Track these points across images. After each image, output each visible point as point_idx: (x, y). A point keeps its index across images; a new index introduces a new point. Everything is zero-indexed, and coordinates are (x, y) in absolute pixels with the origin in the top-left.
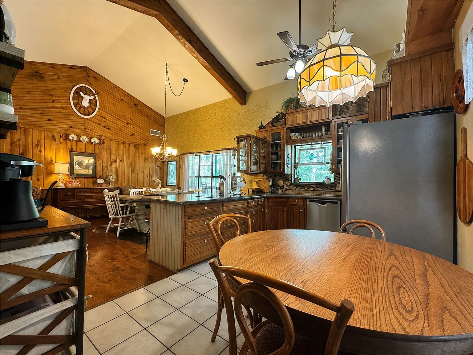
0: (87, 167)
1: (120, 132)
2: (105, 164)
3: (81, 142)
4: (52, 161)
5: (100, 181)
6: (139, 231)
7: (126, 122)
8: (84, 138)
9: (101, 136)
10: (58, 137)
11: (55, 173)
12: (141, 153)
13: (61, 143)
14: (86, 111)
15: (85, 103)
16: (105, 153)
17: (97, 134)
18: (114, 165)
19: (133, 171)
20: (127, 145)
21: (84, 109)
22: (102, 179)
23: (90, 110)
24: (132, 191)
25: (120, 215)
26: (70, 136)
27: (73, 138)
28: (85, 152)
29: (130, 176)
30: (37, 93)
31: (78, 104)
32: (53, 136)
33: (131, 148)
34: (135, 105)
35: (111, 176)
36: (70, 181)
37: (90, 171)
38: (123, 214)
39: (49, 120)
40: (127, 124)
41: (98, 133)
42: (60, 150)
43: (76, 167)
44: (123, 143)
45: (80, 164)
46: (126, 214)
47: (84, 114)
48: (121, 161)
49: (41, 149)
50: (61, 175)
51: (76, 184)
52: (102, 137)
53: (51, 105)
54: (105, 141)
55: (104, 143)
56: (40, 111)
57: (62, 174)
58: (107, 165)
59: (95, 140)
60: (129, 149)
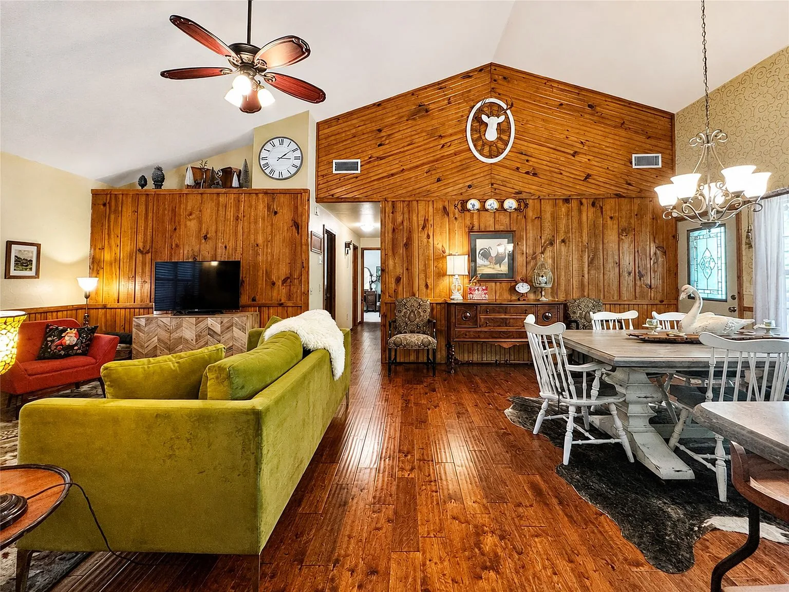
0: (499, 260)
1: (560, 176)
2: (530, 251)
3: (487, 210)
4: (444, 252)
5: (523, 288)
6: (632, 460)
7: (572, 152)
8: (492, 204)
9: (520, 193)
10: (451, 209)
11: (447, 274)
12: (611, 218)
13: (456, 218)
14: (493, 150)
15: (491, 135)
16: (529, 227)
17: (514, 191)
18: (548, 253)
19: (591, 263)
20: (574, 204)
21: (490, 146)
22: (526, 282)
23: (500, 145)
24: (597, 317)
25: (571, 397)
26: (469, 204)
27: (473, 206)
28: (494, 229)
29: (586, 276)
30: (421, 139)
31: (479, 140)
32: (444, 208)
33: (584, 208)
34: (590, 106)
35: (542, 276)
36: (470, 289)
37: (504, 268)
38: (579, 395)
39: (439, 180)
40: (574, 156)
41: (515, 187)
42: (454, 231)
43: (479, 261)
44: (567, 201)
45: (486, 255)
46: (589, 396)
47: (491, 156)
48: (563, 241)
49: (429, 233)
50: (457, 277)
51: (479, 295)
52: (523, 196)
53: (439, 154)
54: (530, 202)
55: (526, 205)
56: (426, 168)
57: (459, 275)
58: (534, 253)
59: (511, 204)
60: (580, 212)
